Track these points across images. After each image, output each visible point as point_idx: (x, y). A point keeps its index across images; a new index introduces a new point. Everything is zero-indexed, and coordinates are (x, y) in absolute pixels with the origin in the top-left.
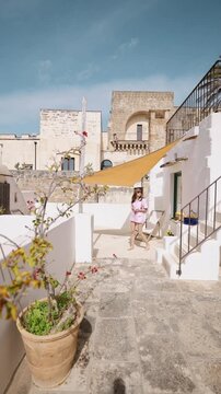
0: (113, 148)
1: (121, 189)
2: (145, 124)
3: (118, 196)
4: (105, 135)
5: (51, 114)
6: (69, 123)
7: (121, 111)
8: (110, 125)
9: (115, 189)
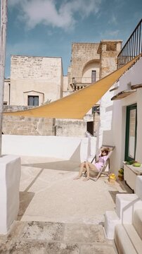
0: (71, 89)
1: (76, 123)
2: (98, 70)
3: (73, 129)
4: (66, 79)
5: (19, 59)
6: (35, 67)
7: (79, 59)
8: (70, 70)
9: (70, 123)
